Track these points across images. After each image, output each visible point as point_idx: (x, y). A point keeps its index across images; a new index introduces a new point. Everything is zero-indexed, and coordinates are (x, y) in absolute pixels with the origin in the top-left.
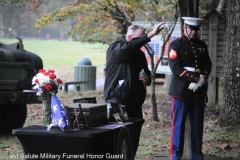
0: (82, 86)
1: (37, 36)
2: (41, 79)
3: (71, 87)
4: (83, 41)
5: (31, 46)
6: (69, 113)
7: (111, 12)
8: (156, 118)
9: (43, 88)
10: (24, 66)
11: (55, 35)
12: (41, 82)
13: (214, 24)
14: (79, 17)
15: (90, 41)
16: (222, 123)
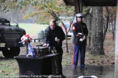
0: (41, 40)
1: (24, 22)
2: (24, 38)
3: (36, 41)
4: (41, 24)
5: (22, 26)
6: (35, 50)
7: (51, 13)
8: (68, 52)
9: (25, 41)
10: (19, 33)
11: (31, 22)
12: (24, 39)
13: (88, 17)
14: (39, 15)
15: (43, 24)
16: (92, 53)
